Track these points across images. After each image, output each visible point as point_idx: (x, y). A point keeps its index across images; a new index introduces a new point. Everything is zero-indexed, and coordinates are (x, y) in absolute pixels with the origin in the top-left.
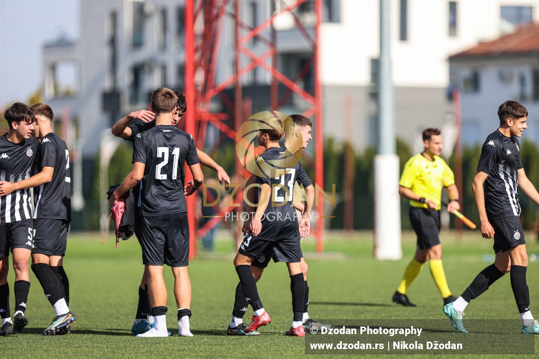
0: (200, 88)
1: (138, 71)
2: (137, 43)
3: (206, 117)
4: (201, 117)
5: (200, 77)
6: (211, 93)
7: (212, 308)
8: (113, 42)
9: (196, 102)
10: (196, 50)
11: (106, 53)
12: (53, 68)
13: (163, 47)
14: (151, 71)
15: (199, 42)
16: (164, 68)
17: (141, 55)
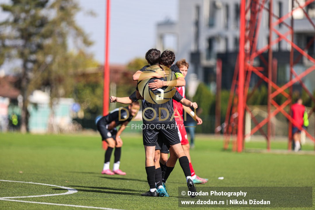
0: (248, 52)
1: (211, 41)
2: (211, 24)
3: (251, 69)
4: (248, 68)
5: (248, 46)
6: (254, 55)
7: (253, 181)
8: (197, 24)
9: (245, 60)
10: (246, 30)
11: (192, 30)
12: (161, 37)
13: (227, 27)
14: (219, 41)
15: (248, 25)
16: (227, 40)
17: (213, 32)
